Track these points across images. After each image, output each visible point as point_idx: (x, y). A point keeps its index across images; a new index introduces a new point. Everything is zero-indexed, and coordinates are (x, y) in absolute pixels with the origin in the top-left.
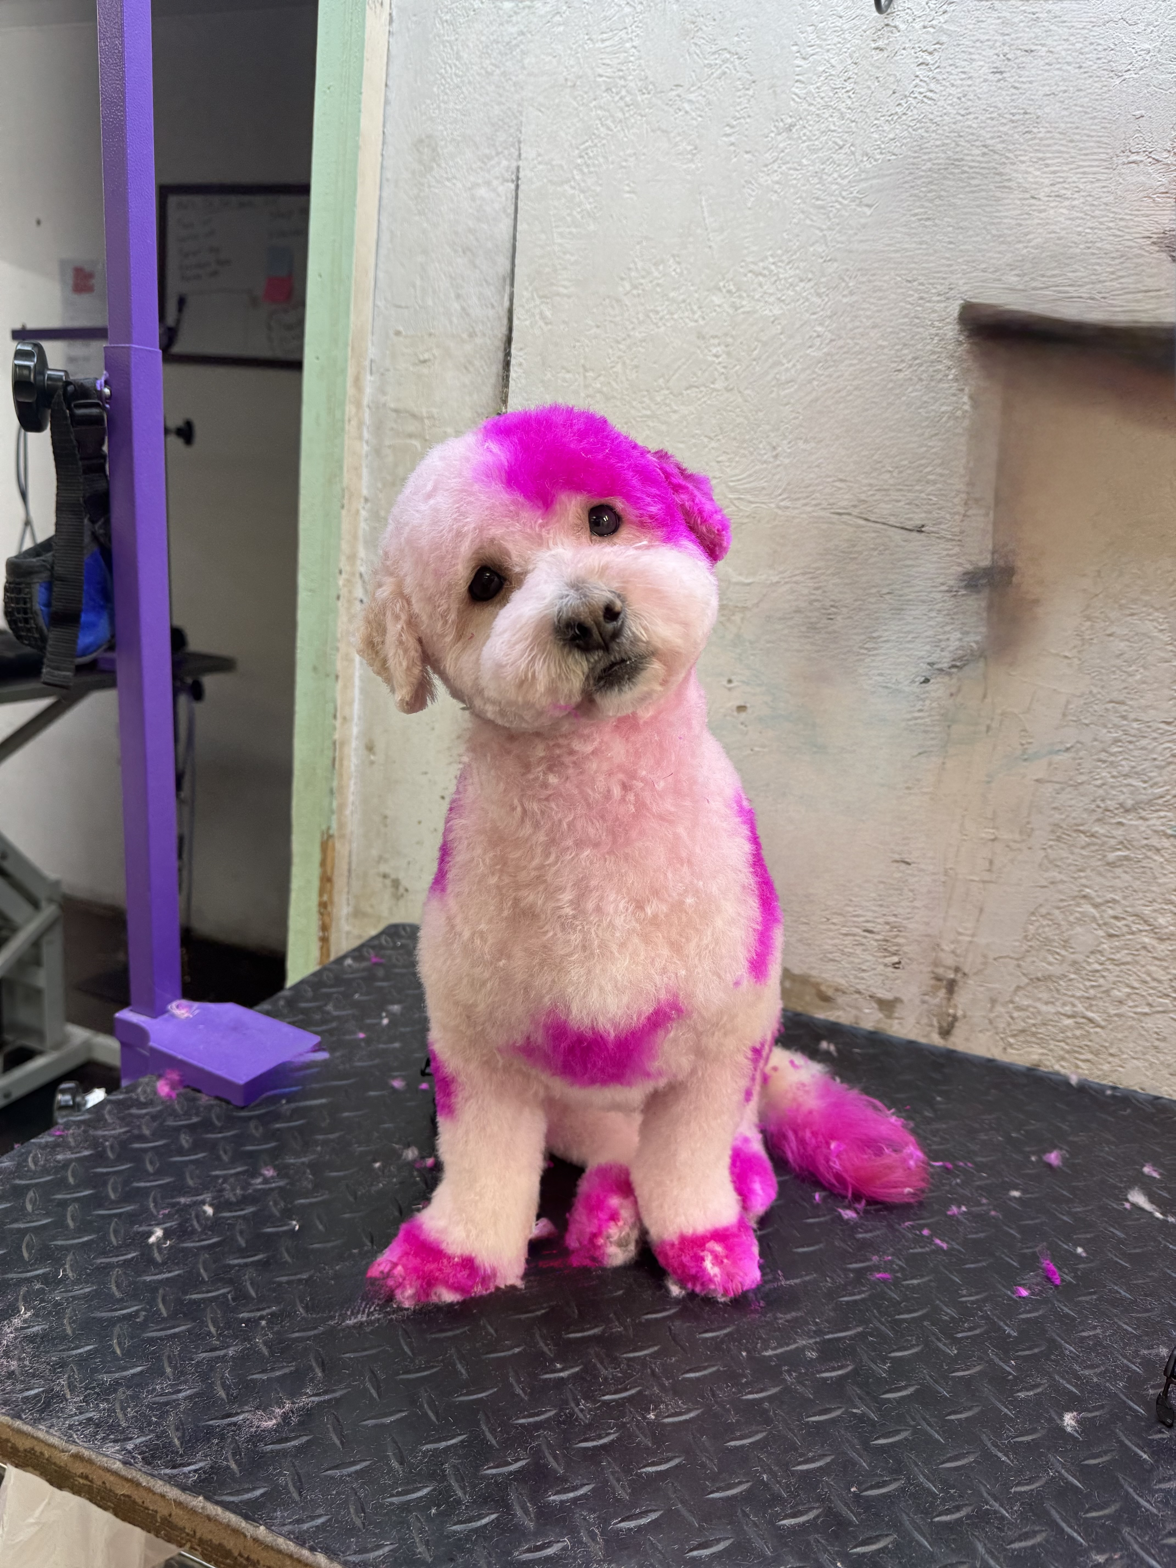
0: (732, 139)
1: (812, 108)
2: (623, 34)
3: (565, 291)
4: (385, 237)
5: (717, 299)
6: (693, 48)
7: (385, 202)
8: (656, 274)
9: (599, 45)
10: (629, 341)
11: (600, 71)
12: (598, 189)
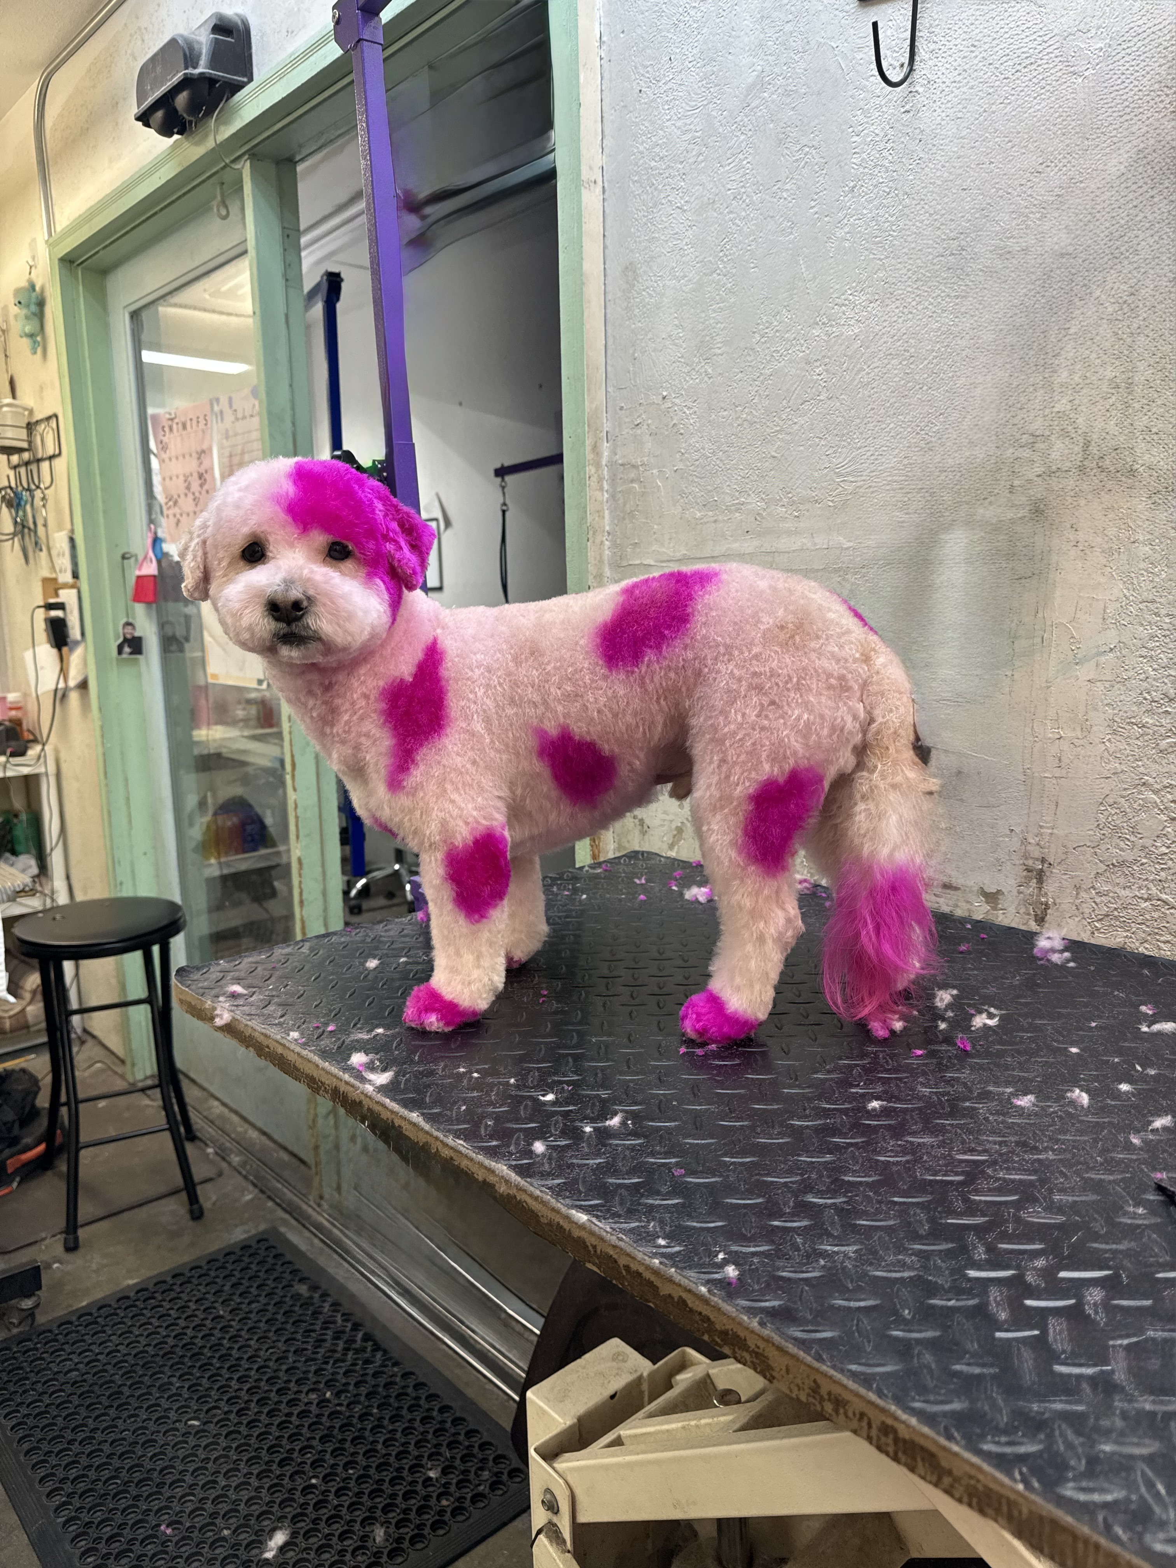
0: (816, 209)
1: (866, 170)
2: (741, 156)
3: (719, 351)
4: (610, 342)
5: (816, 332)
6: (786, 151)
7: (608, 316)
8: (776, 323)
9: (728, 168)
10: (761, 378)
11: (729, 186)
12: (734, 271)
